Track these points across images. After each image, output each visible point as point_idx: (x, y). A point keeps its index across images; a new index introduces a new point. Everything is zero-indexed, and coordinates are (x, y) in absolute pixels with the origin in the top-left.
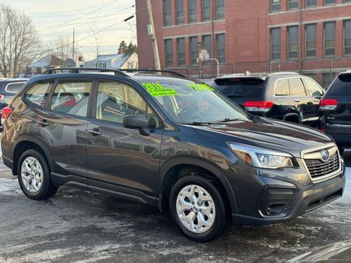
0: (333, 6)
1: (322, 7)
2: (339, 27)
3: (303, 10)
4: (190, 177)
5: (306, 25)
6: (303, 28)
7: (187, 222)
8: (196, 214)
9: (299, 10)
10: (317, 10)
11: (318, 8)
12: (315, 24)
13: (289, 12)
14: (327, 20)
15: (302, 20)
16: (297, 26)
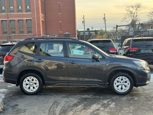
0: (22, 13)
1: (17, 13)
2: (25, 22)
3: (8, 14)
4: (119, 74)
5: (10, 20)
6: (9, 22)
7: (118, 89)
8: (122, 86)
9: (6, 14)
10: (14, 14)
11: (15, 13)
12: (14, 20)
13: (1, 14)
14: (19, 19)
15: (8, 18)
16: (6, 20)
